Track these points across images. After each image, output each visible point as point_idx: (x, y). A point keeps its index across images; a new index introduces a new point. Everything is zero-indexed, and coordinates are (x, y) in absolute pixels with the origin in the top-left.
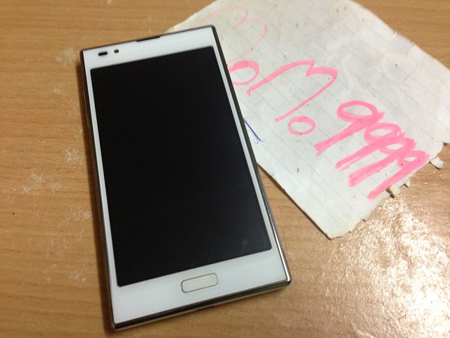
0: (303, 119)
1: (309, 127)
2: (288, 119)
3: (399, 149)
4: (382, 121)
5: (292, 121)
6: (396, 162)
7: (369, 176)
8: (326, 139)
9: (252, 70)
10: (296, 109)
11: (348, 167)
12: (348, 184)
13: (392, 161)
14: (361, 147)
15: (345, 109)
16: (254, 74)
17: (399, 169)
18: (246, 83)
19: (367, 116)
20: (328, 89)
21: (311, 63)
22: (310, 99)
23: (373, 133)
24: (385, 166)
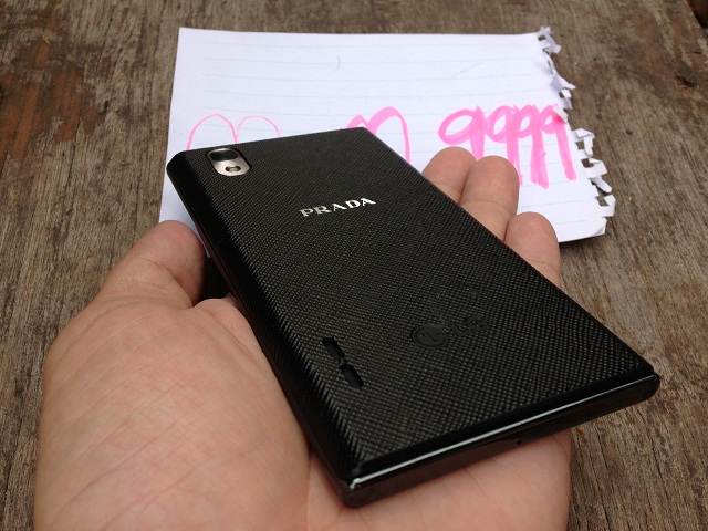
3: (532, 121)
6: (543, 133)
7: (545, 165)
12: (542, 189)
13: (541, 136)
17: (554, 135)
19: (471, 124)
20: (409, 130)
21: (359, 119)
22: (408, 152)
23: (496, 131)
24: (541, 145)
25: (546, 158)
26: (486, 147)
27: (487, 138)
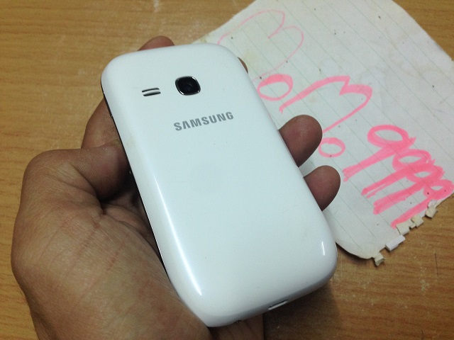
0: (334, 141)
3: (427, 177)
4: (412, 147)
5: (323, 142)
6: (422, 191)
7: (394, 204)
8: (354, 163)
9: (286, 84)
10: (327, 129)
11: (374, 194)
12: (372, 212)
13: (419, 189)
14: (389, 174)
15: (376, 133)
17: (424, 198)
18: (279, 99)
19: (397, 142)
20: (360, 110)
21: (346, 79)
22: (342, 120)
23: (402, 160)
24: (410, 194)
25: (402, 202)
26: (384, 161)
27: (391, 158)
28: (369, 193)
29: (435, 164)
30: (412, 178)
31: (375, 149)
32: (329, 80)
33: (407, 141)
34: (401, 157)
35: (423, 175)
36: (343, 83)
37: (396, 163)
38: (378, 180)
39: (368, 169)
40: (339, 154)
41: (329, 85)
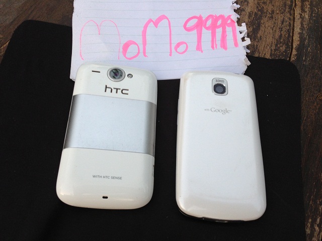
0: (178, 45)
1: (185, 45)
2: (173, 50)
3: (222, 22)
4: (204, 19)
5: (176, 50)
6: (227, 27)
7: (226, 40)
8: (196, 44)
9: (133, 45)
10: (171, 43)
11: (216, 45)
12: (225, 50)
13: (225, 28)
14: (210, 34)
15: (187, 27)
16: (136, 46)
17: (231, 28)
18: (139, 53)
19: (197, 22)
20: (171, 25)
21: (150, 21)
22: (170, 35)
23: (207, 26)
24: (226, 32)
26: (203, 32)
27: (203, 29)
28: (215, 46)
29: (218, 16)
30: (219, 27)
31: (195, 32)
32: (146, 27)
33: (200, 18)
34: (206, 24)
35: (219, 22)
36: (152, 23)
37: (207, 29)
38: (211, 39)
39: (203, 40)
40: (187, 47)
41: (148, 28)
